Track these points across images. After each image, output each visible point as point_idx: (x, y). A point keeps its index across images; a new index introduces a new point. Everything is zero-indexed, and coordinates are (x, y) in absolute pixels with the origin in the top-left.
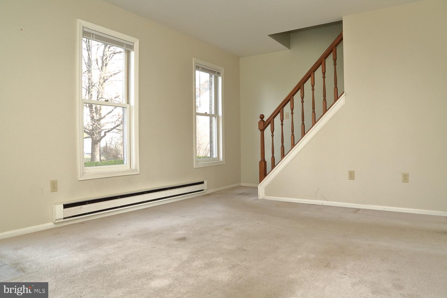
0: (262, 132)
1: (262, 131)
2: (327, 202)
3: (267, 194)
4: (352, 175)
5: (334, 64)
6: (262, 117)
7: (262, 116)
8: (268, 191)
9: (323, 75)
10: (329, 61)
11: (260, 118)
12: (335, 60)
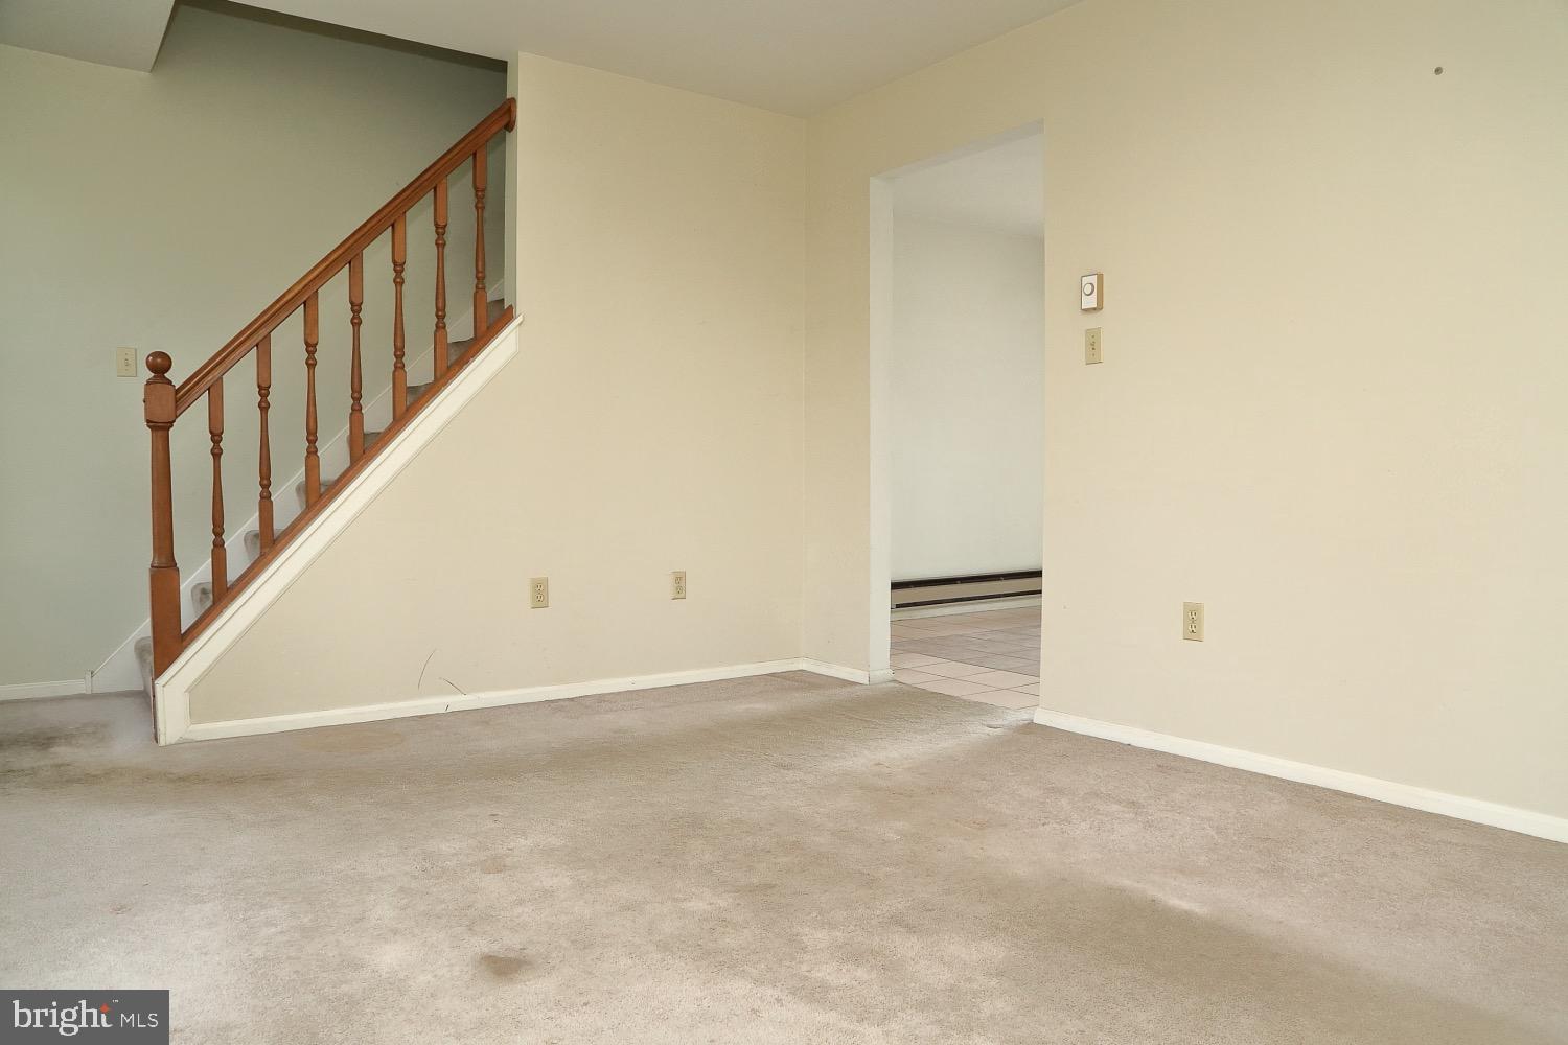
0: (160, 433)
1: (160, 428)
2: (462, 698)
3: (196, 714)
4: (540, 594)
5: (476, 207)
6: (160, 365)
7: (159, 360)
8: (202, 702)
9: (435, 236)
10: (459, 190)
11: (152, 367)
12: (479, 192)
